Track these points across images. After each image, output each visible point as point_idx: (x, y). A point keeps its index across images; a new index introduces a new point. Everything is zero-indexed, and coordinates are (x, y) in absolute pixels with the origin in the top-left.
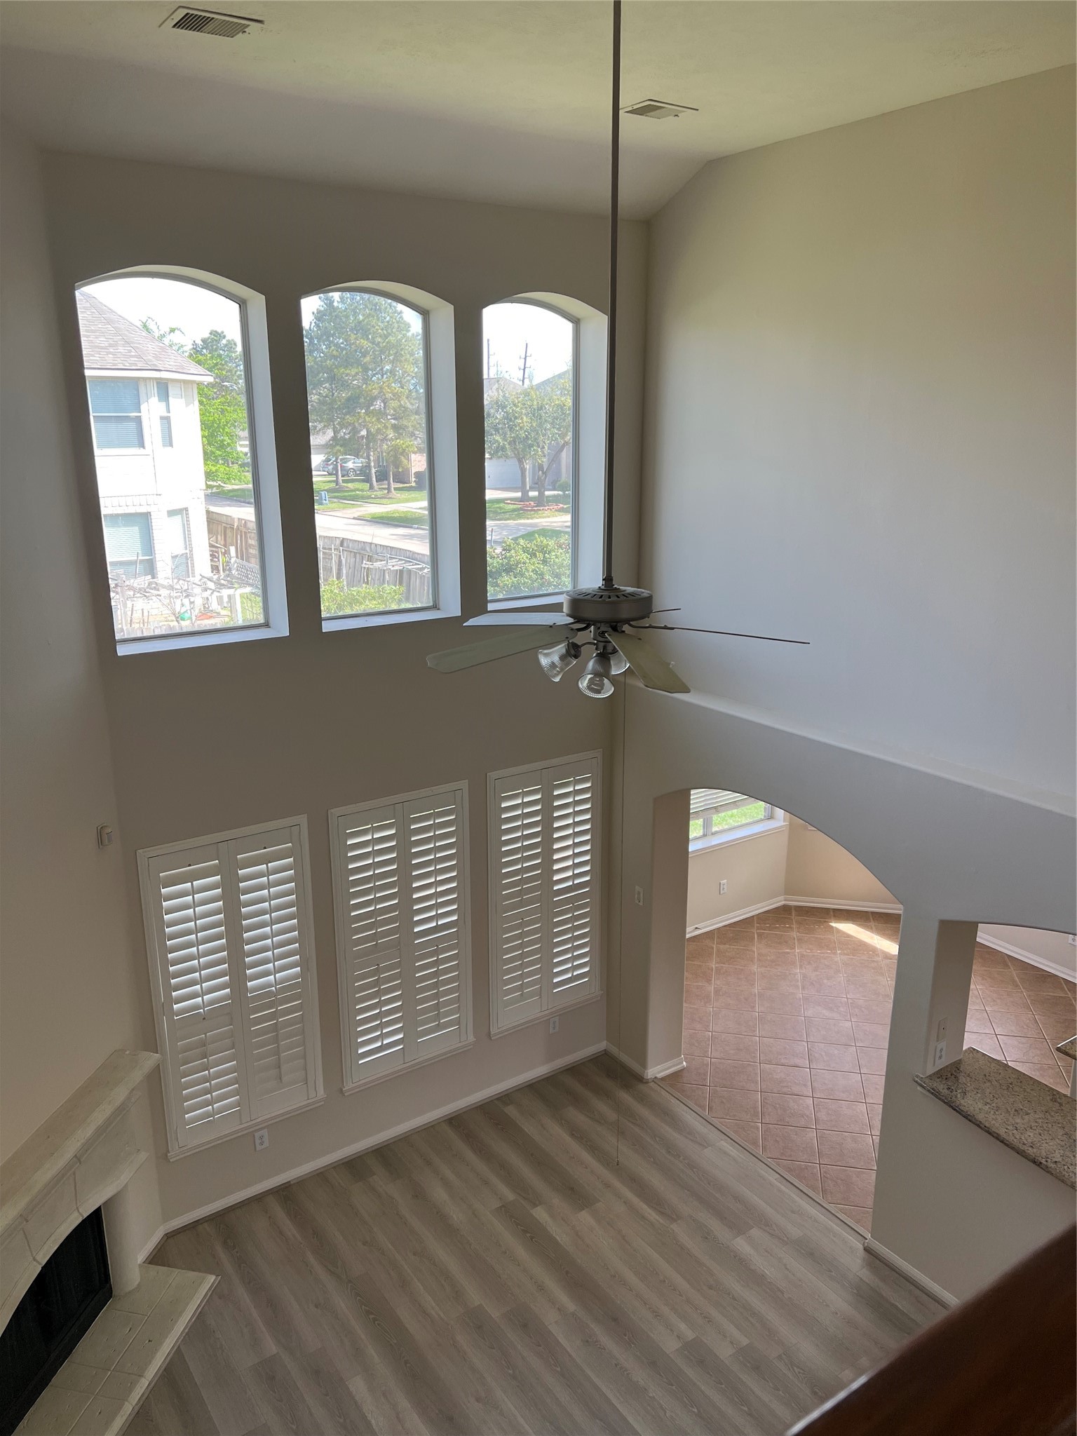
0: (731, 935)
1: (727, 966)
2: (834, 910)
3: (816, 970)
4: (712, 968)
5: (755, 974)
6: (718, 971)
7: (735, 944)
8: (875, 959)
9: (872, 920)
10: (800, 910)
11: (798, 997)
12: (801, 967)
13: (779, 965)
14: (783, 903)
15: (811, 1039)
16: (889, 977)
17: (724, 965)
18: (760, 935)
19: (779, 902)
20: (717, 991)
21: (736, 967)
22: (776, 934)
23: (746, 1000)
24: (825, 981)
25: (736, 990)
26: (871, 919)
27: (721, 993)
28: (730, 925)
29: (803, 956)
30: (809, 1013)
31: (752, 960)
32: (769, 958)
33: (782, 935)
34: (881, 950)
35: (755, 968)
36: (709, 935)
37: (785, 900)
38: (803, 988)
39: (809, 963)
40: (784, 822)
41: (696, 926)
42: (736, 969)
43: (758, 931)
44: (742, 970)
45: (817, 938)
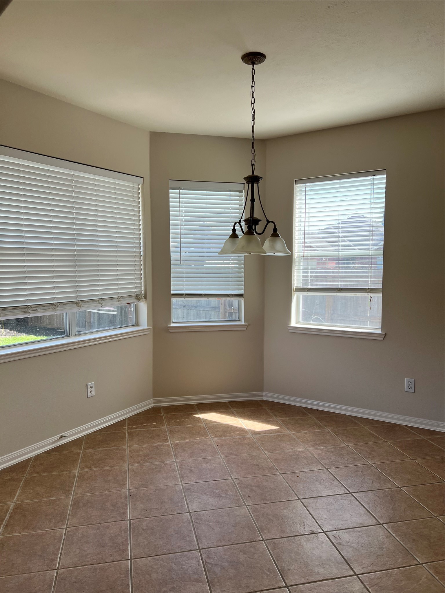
0: (101, 438)
1: (94, 469)
2: (198, 405)
3: (191, 456)
4: (75, 476)
5: (125, 472)
6: (81, 477)
7: (105, 446)
8: (245, 436)
9: (231, 408)
10: (168, 409)
11: (177, 489)
12: (176, 456)
13: (152, 458)
14: (153, 405)
15: (204, 543)
16: (266, 450)
17: (90, 470)
18: (131, 435)
19: (148, 404)
20: (76, 504)
21: (105, 468)
22: (147, 431)
23: (114, 506)
24: (204, 465)
25: (101, 496)
26: (230, 406)
27: (81, 504)
28: (101, 430)
29: (176, 445)
30: (194, 507)
31: (122, 459)
32: (141, 453)
33: (154, 430)
34: (248, 429)
35: (125, 466)
36: (77, 443)
37: (154, 403)
38: (182, 477)
39: (184, 450)
40: (147, 326)
41: (62, 435)
42: (103, 471)
43: (130, 431)
44: (111, 471)
45: (187, 427)
